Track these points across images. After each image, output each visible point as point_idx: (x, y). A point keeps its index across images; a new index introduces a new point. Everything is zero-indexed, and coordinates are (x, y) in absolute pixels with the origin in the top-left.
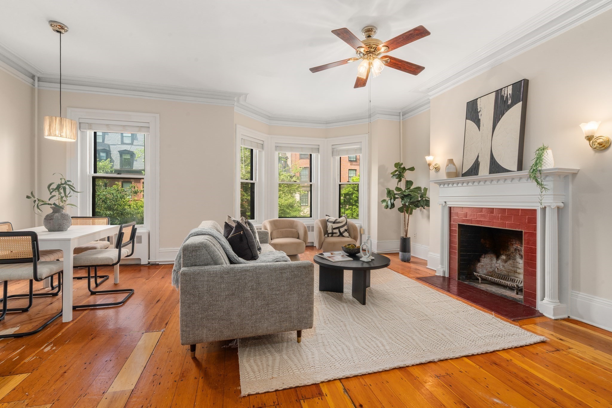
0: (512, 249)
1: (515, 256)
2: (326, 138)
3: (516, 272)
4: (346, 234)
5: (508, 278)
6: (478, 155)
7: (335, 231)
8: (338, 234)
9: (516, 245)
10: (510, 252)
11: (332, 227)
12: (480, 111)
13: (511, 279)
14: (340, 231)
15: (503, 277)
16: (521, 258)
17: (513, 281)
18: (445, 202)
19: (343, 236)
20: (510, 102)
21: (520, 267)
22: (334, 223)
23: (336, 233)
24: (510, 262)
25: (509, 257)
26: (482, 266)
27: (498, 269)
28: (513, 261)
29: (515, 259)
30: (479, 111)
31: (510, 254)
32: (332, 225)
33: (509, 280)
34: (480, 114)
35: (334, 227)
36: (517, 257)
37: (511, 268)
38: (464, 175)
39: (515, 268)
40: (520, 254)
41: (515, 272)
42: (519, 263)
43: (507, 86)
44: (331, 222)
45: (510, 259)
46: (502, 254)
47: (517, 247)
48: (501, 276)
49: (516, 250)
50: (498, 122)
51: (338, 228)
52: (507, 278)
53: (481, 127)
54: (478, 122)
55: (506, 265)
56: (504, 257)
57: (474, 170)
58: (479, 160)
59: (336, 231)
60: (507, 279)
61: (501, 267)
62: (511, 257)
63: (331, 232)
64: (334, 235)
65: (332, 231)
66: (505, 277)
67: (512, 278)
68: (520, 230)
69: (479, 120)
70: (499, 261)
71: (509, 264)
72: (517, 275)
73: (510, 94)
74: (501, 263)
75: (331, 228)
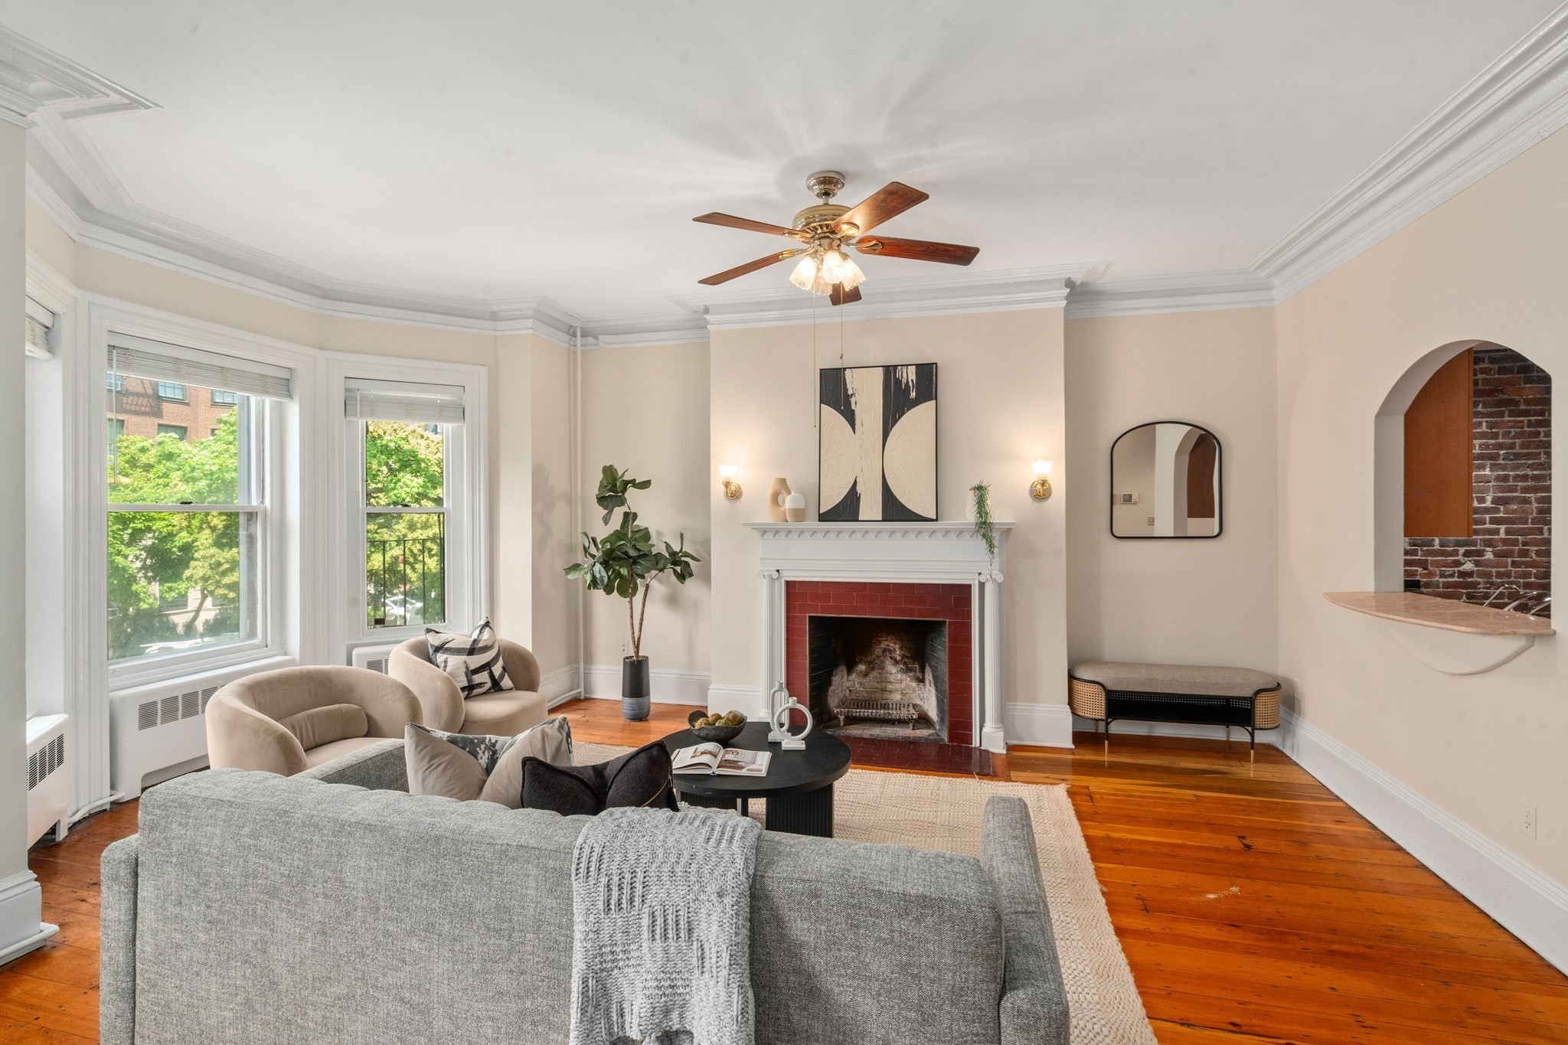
0: (878, 651)
1: (883, 662)
2: (322, 349)
3: (886, 691)
4: (507, 682)
5: (875, 704)
6: (856, 481)
7: (477, 679)
8: (489, 685)
9: (887, 643)
10: (874, 656)
11: (467, 668)
12: (852, 395)
13: (881, 704)
14: (491, 675)
15: (867, 705)
16: (896, 662)
17: (885, 706)
18: (778, 571)
19: (501, 689)
20: (913, 395)
21: (892, 680)
22: (471, 651)
23: (480, 685)
24: (875, 673)
25: (872, 665)
26: (834, 691)
27: (850, 691)
28: (880, 671)
29: (882, 668)
30: (850, 392)
31: (874, 660)
32: (465, 662)
33: (879, 707)
34: (853, 400)
35: (472, 667)
36: (887, 662)
37: (876, 684)
38: (823, 517)
39: (884, 684)
40: (891, 658)
41: (884, 690)
42: (891, 674)
43: (907, 365)
44: (458, 651)
45: (873, 669)
46: (859, 663)
47: (888, 646)
48: (864, 704)
49: (884, 651)
50: (893, 426)
51: (487, 666)
52: (873, 704)
53: (856, 426)
54: (850, 416)
55: (865, 681)
56: (862, 667)
57: (847, 509)
58: (859, 489)
59: (483, 677)
60: (875, 706)
61: (857, 686)
62: (876, 665)
63: (467, 685)
64: (475, 692)
65: (469, 680)
66: (869, 703)
67: (883, 702)
68: (942, 619)
69: (853, 412)
70: (853, 676)
71: (873, 677)
72: (887, 695)
73: (912, 380)
74: (857, 680)
75: (464, 670)
